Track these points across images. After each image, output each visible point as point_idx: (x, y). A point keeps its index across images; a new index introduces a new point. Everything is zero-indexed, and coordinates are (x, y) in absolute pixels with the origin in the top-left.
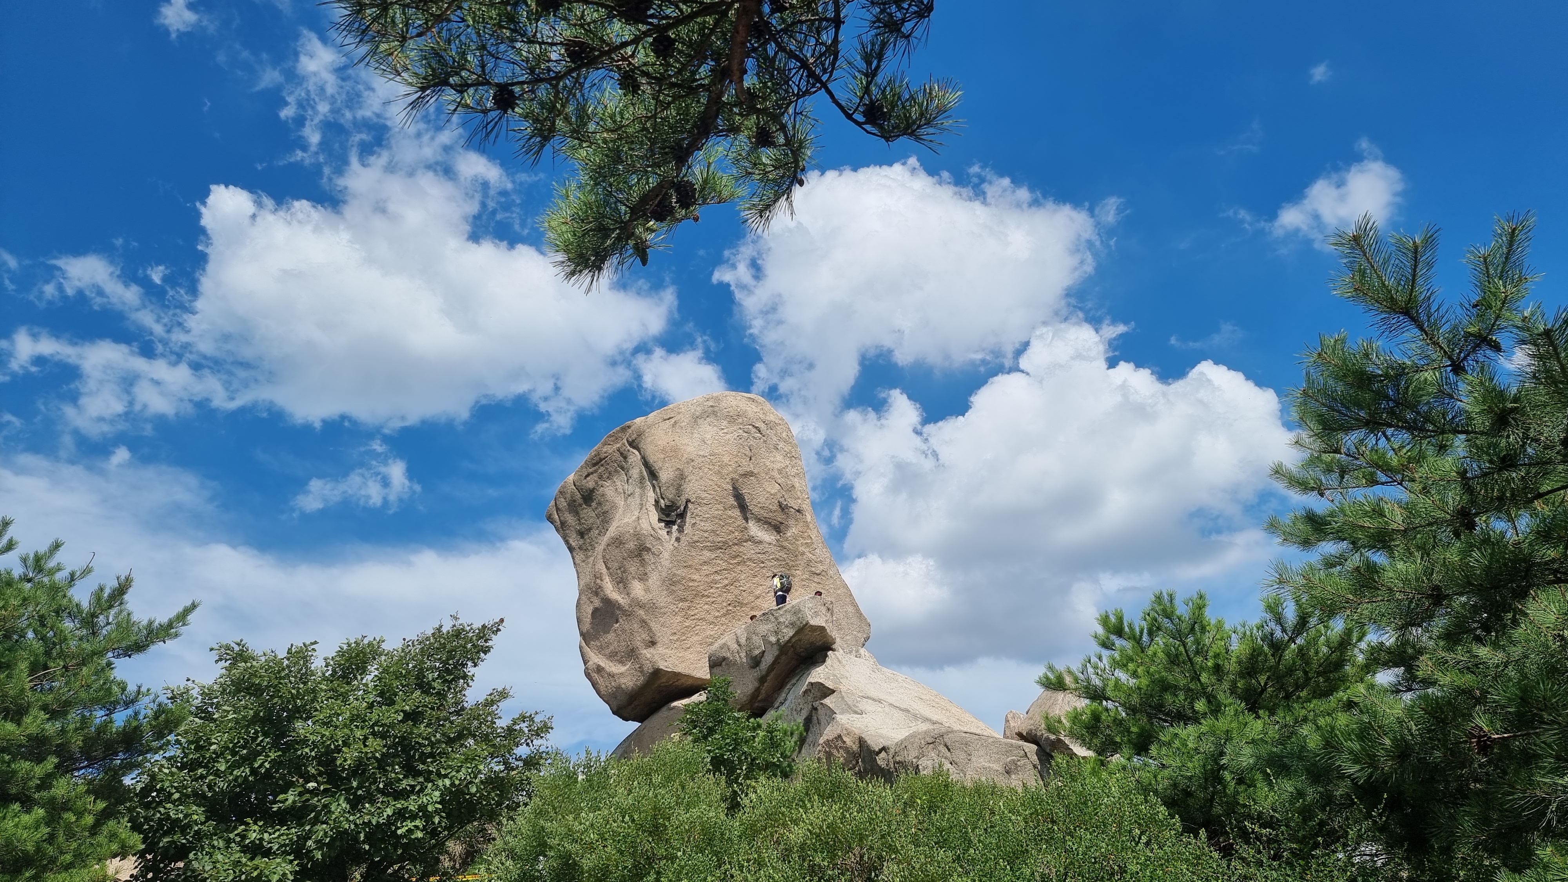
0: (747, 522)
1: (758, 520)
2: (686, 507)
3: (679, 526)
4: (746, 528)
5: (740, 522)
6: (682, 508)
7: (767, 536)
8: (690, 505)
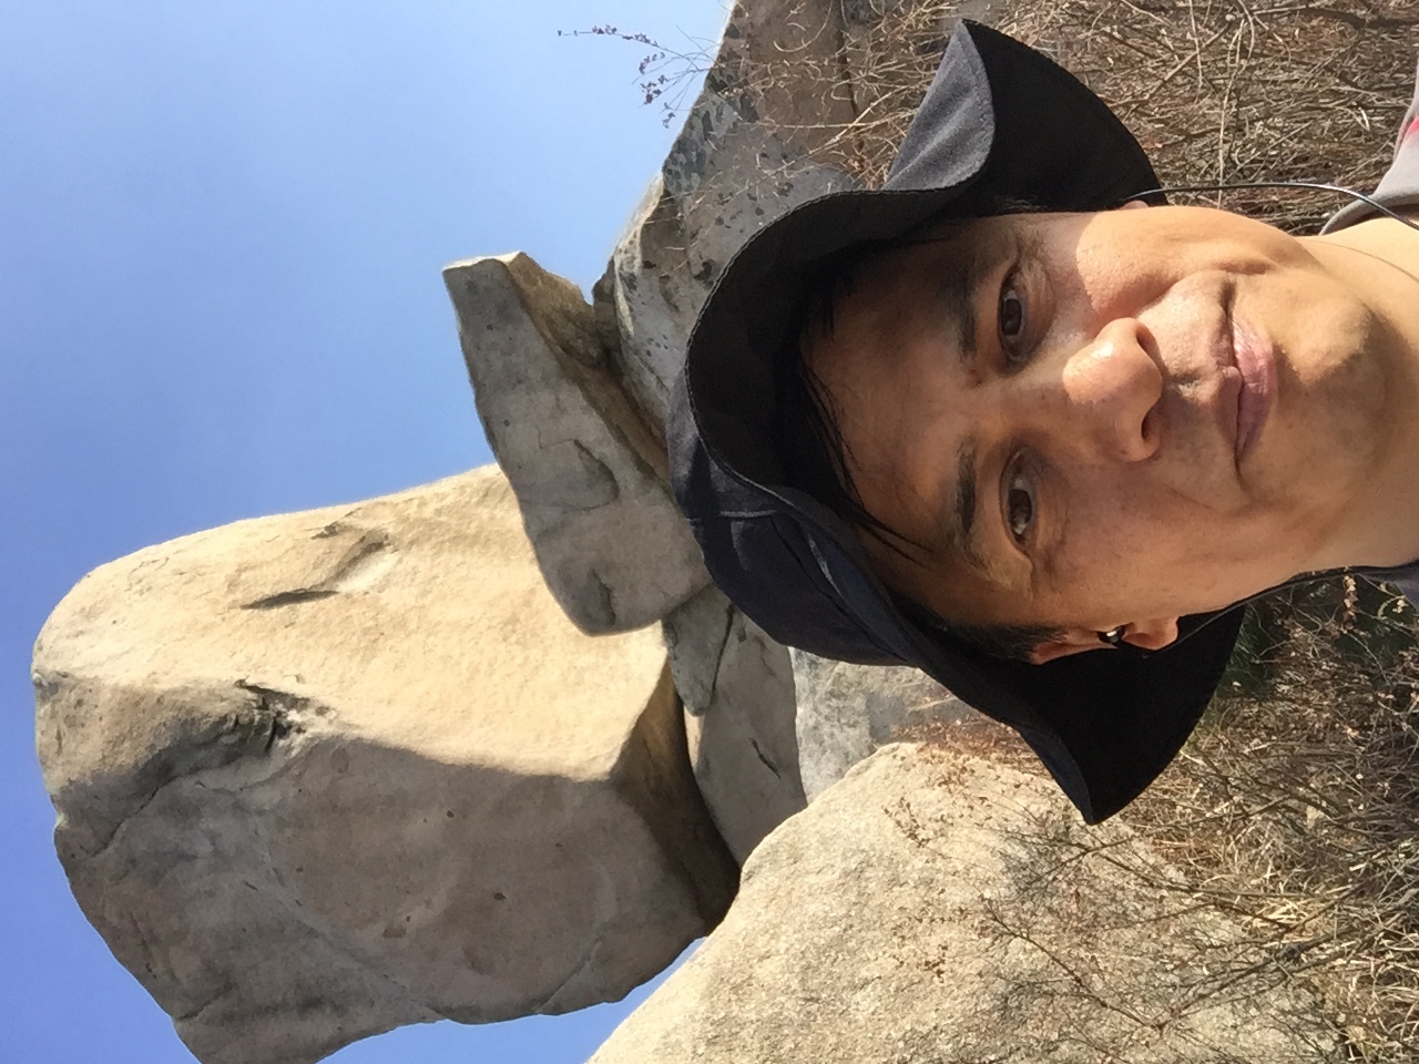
0: (335, 593)
1: (341, 573)
2: (253, 688)
3: (290, 707)
4: (348, 596)
5: (331, 600)
6: (250, 695)
7: (382, 564)
8: (250, 682)
